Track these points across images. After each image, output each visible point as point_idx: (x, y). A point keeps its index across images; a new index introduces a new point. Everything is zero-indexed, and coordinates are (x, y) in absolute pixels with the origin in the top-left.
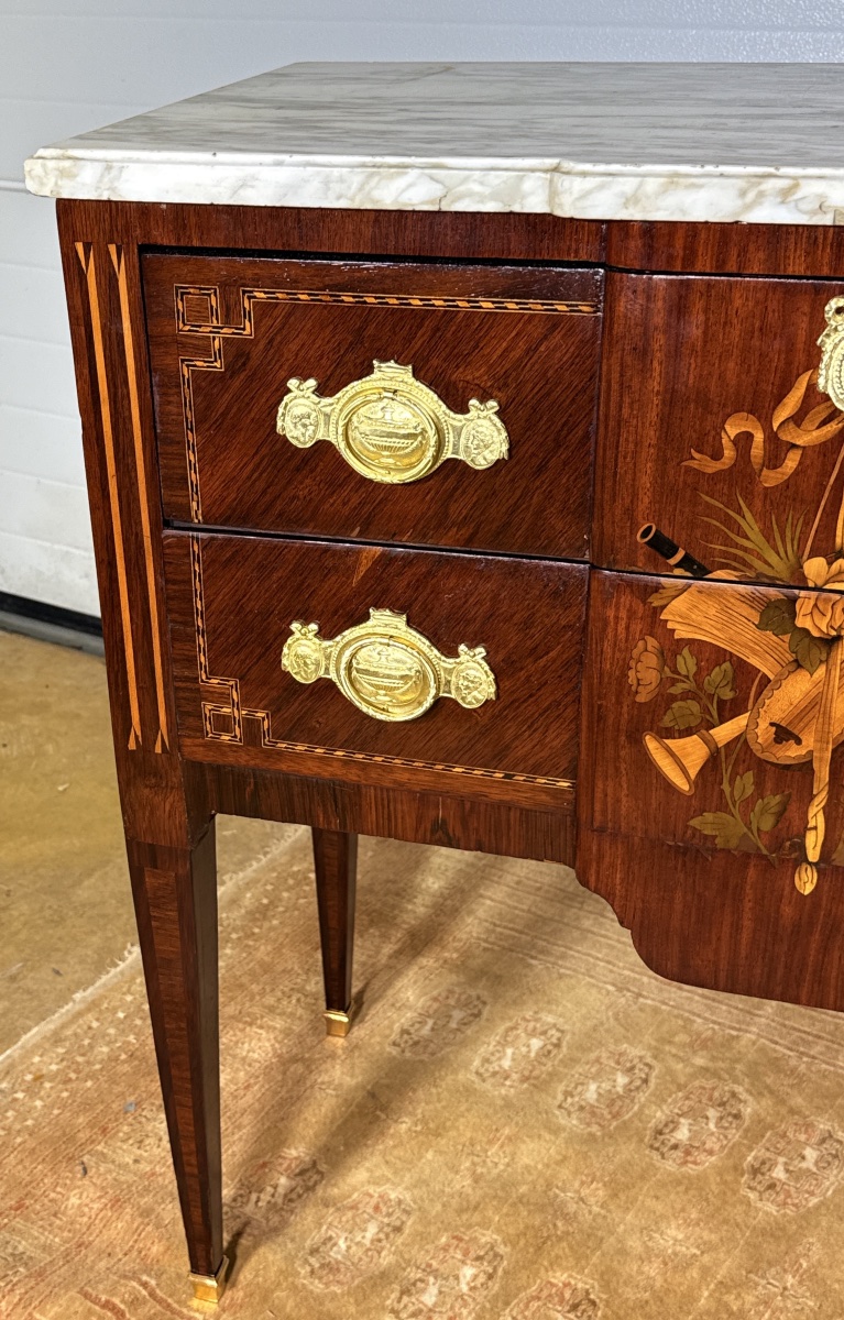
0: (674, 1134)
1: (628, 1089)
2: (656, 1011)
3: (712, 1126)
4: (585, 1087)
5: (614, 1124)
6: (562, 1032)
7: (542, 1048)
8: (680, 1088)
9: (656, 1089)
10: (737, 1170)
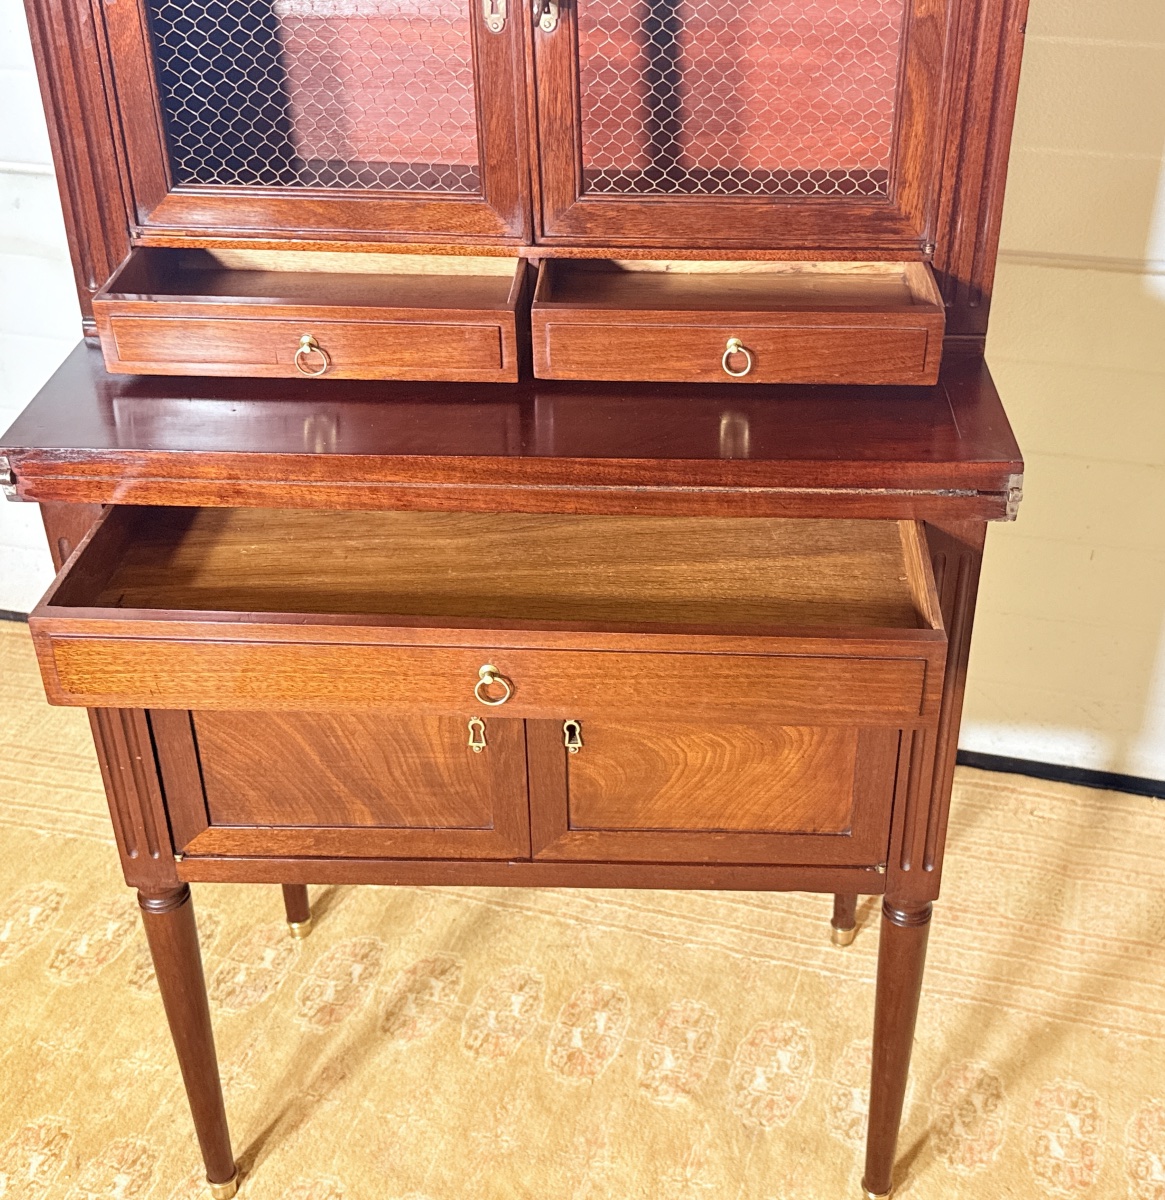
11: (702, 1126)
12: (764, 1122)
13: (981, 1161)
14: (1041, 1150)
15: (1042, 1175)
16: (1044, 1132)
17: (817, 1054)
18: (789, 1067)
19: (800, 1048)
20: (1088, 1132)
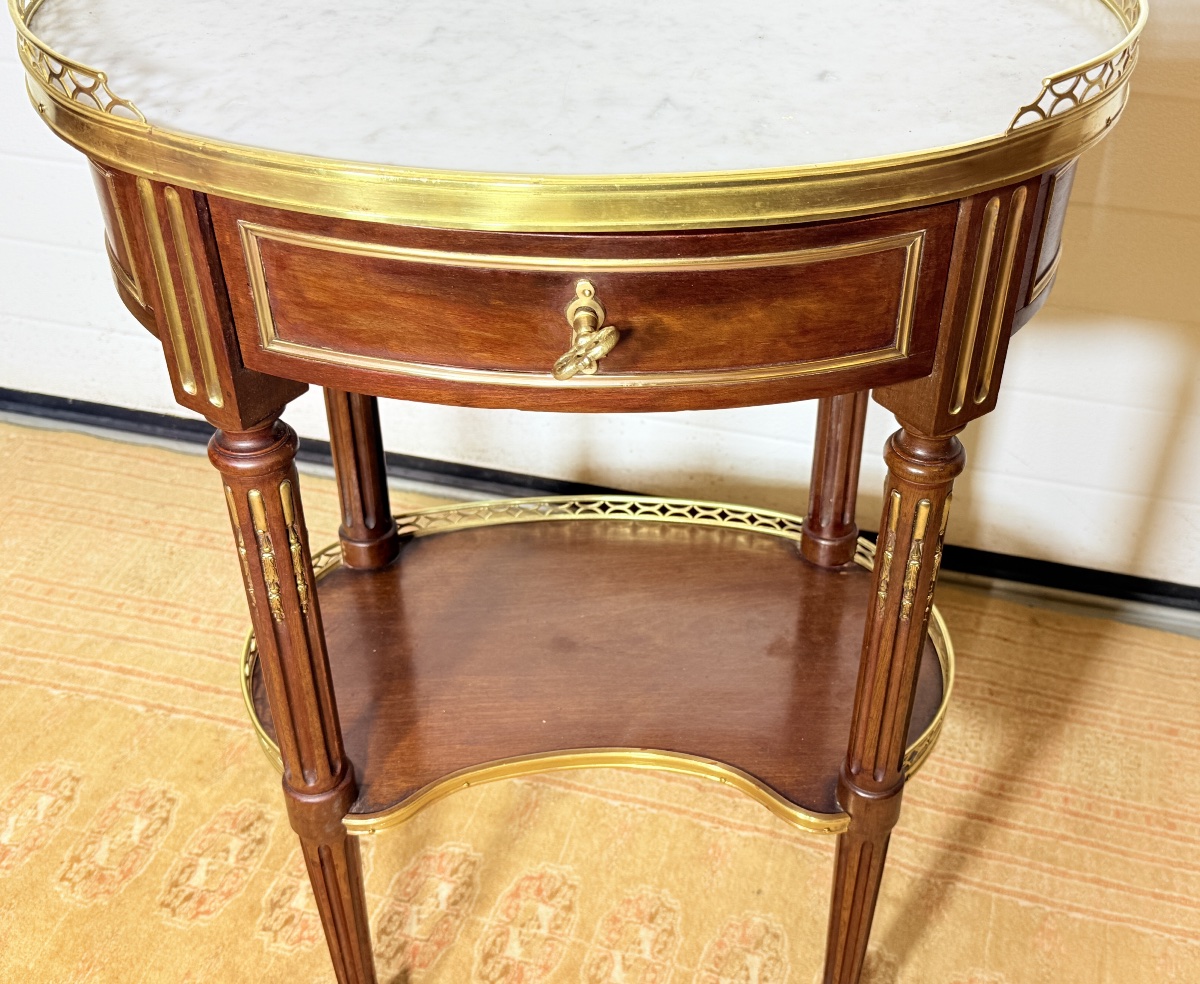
0: (190, 882)
1: (145, 837)
2: (186, 726)
3: (232, 860)
4: (97, 845)
5: (125, 885)
6: (77, 780)
7: (52, 806)
8: (203, 821)
9: (177, 827)
10: (253, 911)
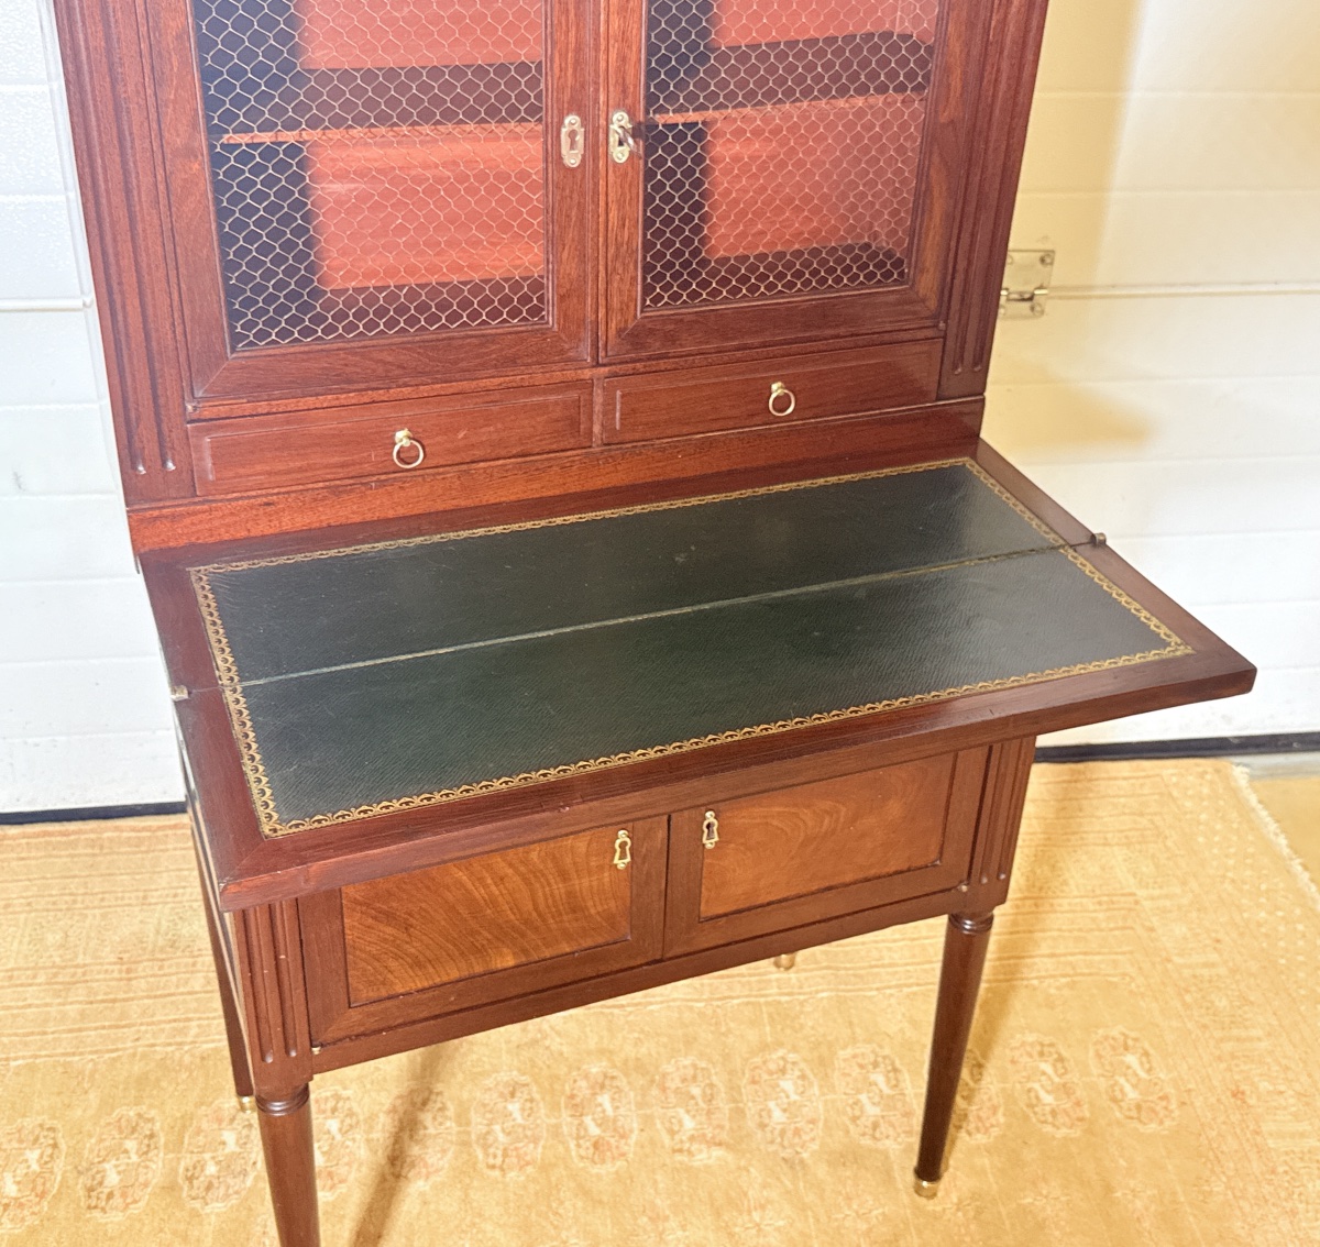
11: (748, 1171)
12: (799, 1149)
13: (992, 1126)
14: (1034, 1101)
15: (1045, 1122)
16: (1029, 1085)
17: (815, 1075)
18: (796, 1093)
19: (797, 1073)
20: (1063, 1074)
